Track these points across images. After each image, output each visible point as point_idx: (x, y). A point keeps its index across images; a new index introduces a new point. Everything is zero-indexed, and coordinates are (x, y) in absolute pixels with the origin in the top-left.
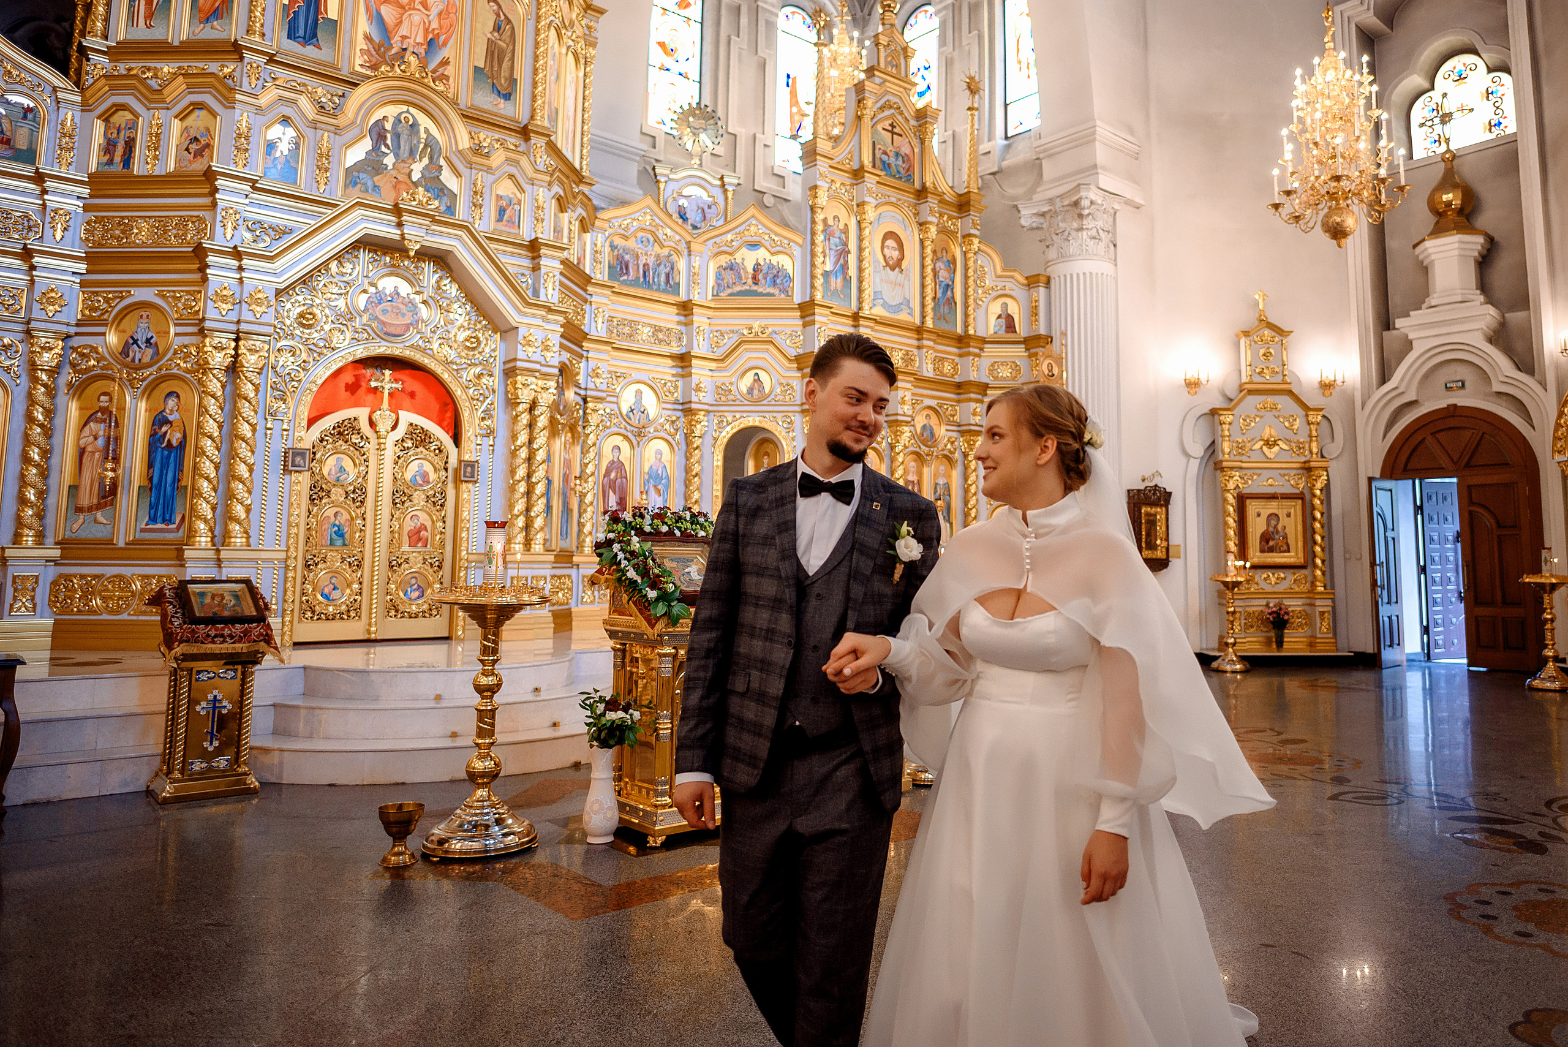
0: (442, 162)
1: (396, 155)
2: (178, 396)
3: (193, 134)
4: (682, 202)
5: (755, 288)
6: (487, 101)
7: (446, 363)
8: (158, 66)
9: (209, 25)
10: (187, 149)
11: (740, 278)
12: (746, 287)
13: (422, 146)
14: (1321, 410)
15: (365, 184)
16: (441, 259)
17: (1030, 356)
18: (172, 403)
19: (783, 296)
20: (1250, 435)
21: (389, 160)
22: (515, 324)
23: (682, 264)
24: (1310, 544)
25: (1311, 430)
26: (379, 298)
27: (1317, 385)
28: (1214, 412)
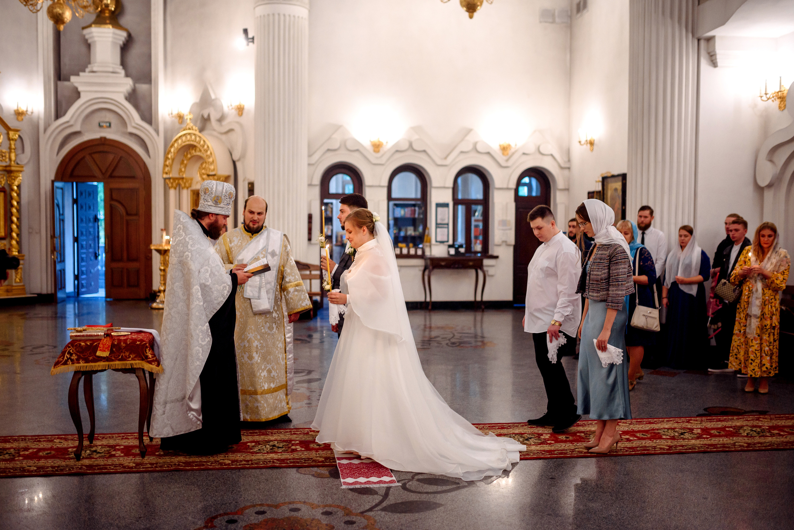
14: (17, 131)
24: (9, 222)
25: (10, 144)
27: (13, 112)
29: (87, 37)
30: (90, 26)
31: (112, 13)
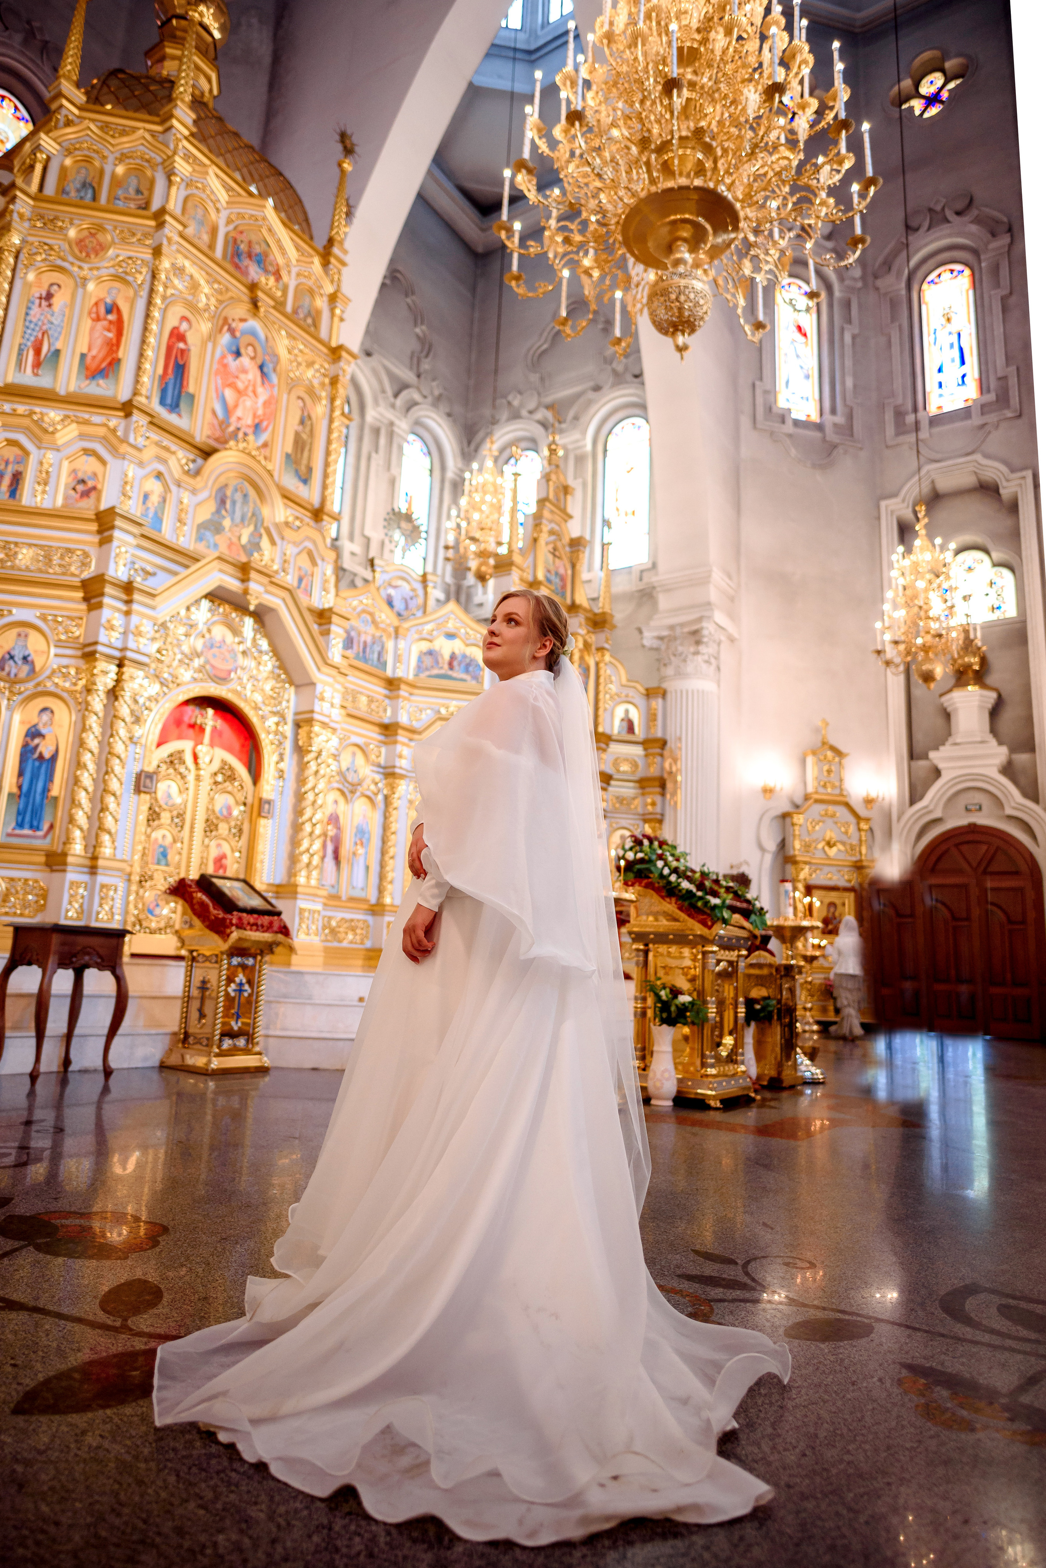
0: (262, 531)
1: (232, 519)
2: (52, 712)
3: (80, 475)
4: (391, 591)
5: (450, 673)
6: (291, 483)
7: (257, 708)
8: (45, 410)
9: (94, 383)
10: (74, 489)
11: (437, 662)
12: (442, 672)
13: (250, 514)
14: (868, 820)
15: (208, 541)
16: (260, 616)
17: (646, 756)
18: (45, 717)
19: (474, 682)
20: (815, 836)
21: (227, 523)
22: (315, 681)
23: (390, 645)
25: (861, 836)
26: (210, 646)
27: (861, 800)
28: (785, 816)
29: (945, 705)
30: (950, 691)
31: (976, 672)
